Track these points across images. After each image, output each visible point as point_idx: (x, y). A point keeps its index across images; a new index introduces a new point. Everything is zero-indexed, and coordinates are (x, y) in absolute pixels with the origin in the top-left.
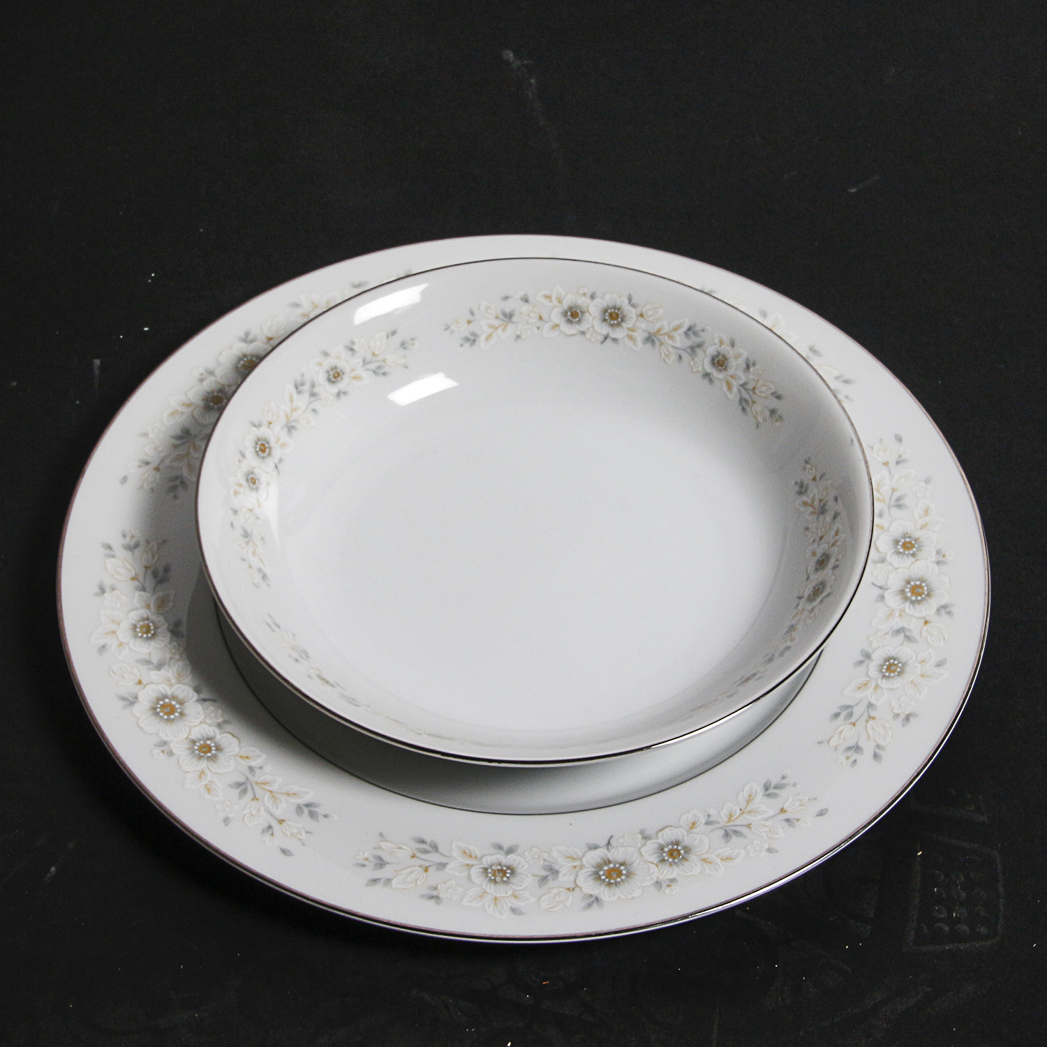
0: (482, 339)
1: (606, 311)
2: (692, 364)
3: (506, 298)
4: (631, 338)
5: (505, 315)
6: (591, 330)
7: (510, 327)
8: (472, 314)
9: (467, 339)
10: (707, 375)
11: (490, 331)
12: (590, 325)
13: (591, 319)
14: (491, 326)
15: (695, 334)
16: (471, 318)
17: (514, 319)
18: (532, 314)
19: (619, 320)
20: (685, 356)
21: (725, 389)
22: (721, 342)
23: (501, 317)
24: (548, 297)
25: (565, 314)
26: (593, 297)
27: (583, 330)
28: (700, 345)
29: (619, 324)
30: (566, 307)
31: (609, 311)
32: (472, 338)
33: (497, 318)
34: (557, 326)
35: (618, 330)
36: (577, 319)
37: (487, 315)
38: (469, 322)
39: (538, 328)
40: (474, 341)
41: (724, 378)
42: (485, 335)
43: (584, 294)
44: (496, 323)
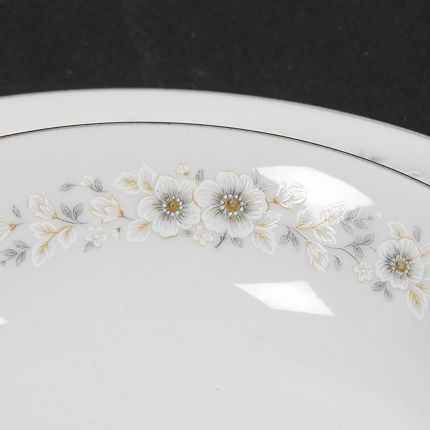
0: (34, 250)
1: (221, 197)
2: (356, 270)
3: (68, 187)
4: (261, 236)
5: (67, 213)
6: (199, 227)
7: (76, 232)
8: (17, 214)
9: (12, 253)
10: (380, 286)
11: (46, 238)
12: (198, 221)
13: (198, 210)
14: (48, 232)
15: (360, 224)
16: (15, 220)
17: (80, 218)
18: (107, 210)
19: (242, 209)
20: (346, 259)
21: (410, 305)
22: (400, 235)
23: (62, 216)
24: (130, 182)
25: (158, 206)
26: (199, 178)
27: (186, 228)
28: (367, 242)
29: (241, 217)
30: (159, 195)
31: (225, 197)
32: (19, 251)
33: (55, 217)
34: (145, 225)
35: (240, 225)
36: (178, 213)
37: (39, 214)
38: (13, 227)
39: (119, 230)
40: (23, 254)
41: (408, 289)
42: (39, 244)
43: (186, 174)
44: (54, 226)
